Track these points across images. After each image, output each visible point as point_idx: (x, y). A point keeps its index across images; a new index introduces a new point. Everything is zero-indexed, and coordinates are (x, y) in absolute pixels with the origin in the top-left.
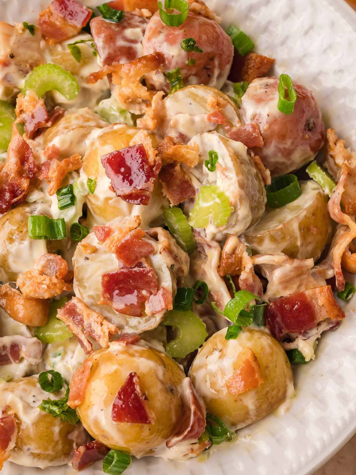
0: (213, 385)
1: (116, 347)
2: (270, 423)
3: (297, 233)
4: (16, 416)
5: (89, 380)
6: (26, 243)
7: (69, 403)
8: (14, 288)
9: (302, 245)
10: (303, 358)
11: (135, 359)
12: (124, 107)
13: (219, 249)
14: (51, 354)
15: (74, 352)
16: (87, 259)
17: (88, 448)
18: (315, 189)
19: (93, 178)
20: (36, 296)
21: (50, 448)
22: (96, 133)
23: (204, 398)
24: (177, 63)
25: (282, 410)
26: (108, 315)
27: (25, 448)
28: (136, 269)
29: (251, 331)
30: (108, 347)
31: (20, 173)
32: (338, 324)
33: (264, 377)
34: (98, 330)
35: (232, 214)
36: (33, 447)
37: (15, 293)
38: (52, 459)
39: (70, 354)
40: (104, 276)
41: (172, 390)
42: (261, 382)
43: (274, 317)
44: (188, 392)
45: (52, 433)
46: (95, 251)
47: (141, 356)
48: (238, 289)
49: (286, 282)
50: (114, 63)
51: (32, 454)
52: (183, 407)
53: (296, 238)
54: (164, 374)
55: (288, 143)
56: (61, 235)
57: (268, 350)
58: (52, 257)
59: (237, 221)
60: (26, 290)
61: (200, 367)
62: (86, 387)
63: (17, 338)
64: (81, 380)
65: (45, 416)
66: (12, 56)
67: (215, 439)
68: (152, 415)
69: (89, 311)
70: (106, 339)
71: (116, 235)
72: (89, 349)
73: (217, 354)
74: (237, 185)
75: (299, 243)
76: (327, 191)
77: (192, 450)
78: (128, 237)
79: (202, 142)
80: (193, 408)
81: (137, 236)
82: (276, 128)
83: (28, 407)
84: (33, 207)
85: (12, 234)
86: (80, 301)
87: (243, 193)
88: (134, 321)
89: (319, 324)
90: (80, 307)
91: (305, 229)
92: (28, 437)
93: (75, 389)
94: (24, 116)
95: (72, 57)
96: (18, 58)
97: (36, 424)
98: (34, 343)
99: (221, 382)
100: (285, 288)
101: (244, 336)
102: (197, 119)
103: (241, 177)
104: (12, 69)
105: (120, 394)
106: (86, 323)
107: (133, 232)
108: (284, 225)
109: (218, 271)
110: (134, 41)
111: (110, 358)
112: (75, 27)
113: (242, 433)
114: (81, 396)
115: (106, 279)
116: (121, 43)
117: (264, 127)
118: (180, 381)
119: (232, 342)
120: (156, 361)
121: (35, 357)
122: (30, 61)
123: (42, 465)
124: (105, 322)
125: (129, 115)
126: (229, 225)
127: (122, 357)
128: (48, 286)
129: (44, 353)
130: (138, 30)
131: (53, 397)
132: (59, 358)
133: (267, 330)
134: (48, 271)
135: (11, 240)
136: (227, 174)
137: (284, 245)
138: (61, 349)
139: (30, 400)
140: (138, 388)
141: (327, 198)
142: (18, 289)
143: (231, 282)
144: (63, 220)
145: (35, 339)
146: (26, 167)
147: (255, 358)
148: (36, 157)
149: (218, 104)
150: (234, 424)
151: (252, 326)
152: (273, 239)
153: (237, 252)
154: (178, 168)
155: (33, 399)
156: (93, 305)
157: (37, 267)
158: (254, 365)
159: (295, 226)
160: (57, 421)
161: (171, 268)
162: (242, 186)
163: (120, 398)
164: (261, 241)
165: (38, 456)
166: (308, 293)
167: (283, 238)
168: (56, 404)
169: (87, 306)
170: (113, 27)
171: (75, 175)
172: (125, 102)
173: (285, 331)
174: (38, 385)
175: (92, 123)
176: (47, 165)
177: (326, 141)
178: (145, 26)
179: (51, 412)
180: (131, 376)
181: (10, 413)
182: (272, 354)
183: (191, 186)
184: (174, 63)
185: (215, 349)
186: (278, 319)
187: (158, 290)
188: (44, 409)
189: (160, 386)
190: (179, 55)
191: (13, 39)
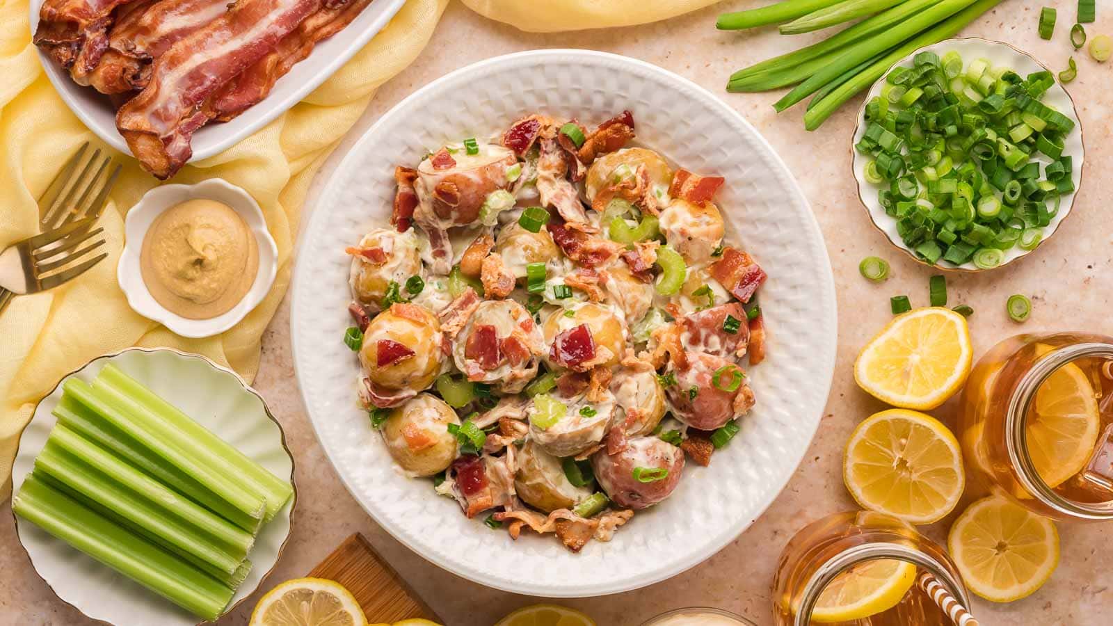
0: (413, 413)
1: (438, 338)
2: (386, 458)
3: (535, 481)
4: (386, 263)
5: (410, 319)
6: (524, 261)
7: (394, 304)
8: (491, 251)
9: (528, 486)
10: (438, 485)
11: (427, 354)
12: (652, 334)
13: (521, 418)
14: (440, 280)
15: (442, 299)
16: (510, 312)
17: (363, 317)
18: (579, 498)
19: (575, 315)
20: (483, 271)
21: (364, 289)
22: (620, 315)
23: (404, 406)
24: (681, 382)
25: (396, 467)
26: (467, 329)
27: (363, 269)
28: (499, 353)
29: (455, 443)
30: (439, 331)
31: (585, 252)
32: (465, 514)
33: (418, 454)
34: (453, 322)
35: (541, 429)
36: (363, 276)
37: (486, 252)
38: (356, 289)
39: (440, 296)
40: (493, 327)
41: (405, 382)
42: (413, 450)
43: (468, 461)
44: (404, 394)
45: (374, 290)
46: (515, 319)
47: (430, 358)
48: (487, 434)
49: (495, 472)
50: (686, 327)
51: (359, 275)
52: (394, 391)
53: (530, 481)
54: (417, 376)
55: (613, 476)
56: (533, 289)
57: (439, 456)
58: (513, 283)
59: (536, 432)
60: (487, 261)
61: (428, 403)
62: (405, 318)
63: (450, 255)
64: (410, 314)
65: (386, 284)
66: (690, 239)
67: (373, 414)
68: (384, 369)
69: (468, 314)
70: (445, 330)
71: (525, 336)
72: (440, 315)
73: (437, 416)
74: (562, 433)
75: (528, 483)
76: (576, 508)
77: (363, 398)
78: (523, 346)
79: (607, 404)
80: (392, 398)
81: (524, 353)
82: (624, 466)
83: (393, 271)
84: (558, 262)
85: (532, 249)
86: (477, 307)
87: (556, 437)
88: (462, 351)
89: (465, 499)
90: (472, 307)
91: (538, 488)
92: (371, 272)
93: (405, 308)
94: (640, 250)
95: (697, 288)
96: (690, 244)
97: (380, 278)
98: (447, 269)
99: (414, 419)
100: (492, 471)
101: (450, 438)
102: (633, 399)
103: (569, 436)
104: (680, 239)
105: (398, 345)
106: (460, 312)
107: (527, 349)
108: (539, 471)
109: (503, 417)
110: (706, 344)
111: (428, 334)
112: (732, 288)
113: (378, 436)
114: (399, 315)
115: (491, 329)
116: (703, 332)
117: (625, 455)
118: (413, 388)
119: (446, 428)
120: (426, 369)
121: (436, 269)
122: (688, 254)
123: (352, 281)
124: (459, 328)
125: (646, 339)
126: (535, 426)
127: (429, 343)
128: (489, 281)
129: (441, 275)
130: (718, 347)
131: (401, 289)
132: (437, 287)
133: (458, 456)
134: (501, 280)
135: (526, 249)
136: (572, 425)
137: (525, 470)
138: (445, 287)
139: (399, 272)
140: (403, 358)
141: (570, 508)
142: (490, 254)
143: (494, 428)
144: (544, 290)
145: (450, 269)
146: (590, 257)
147: (431, 446)
148: (601, 264)
149: (641, 417)
150: (385, 429)
151: (459, 445)
152: (528, 462)
153: (515, 432)
154: (585, 384)
155: (400, 273)
156: (474, 317)
157: (504, 271)
158: (426, 445)
159: (539, 480)
160: (383, 294)
161: (501, 380)
162: (561, 437)
163: (395, 345)
164: (528, 452)
165: (358, 279)
166: (487, 489)
167: (530, 470)
168: (396, 292)
169: (473, 313)
170: (718, 326)
171: (585, 297)
172: (656, 336)
173: (458, 471)
174: (412, 276)
175: (629, 311)
176: (593, 273)
177: (623, 509)
178: (724, 353)
179: (389, 289)
180: (412, 353)
181: (388, 258)
182: (436, 459)
183: (573, 395)
184: (681, 379)
185: (441, 414)
186: (467, 466)
187: (484, 370)
188: (392, 284)
189: (406, 374)
190: (688, 385)
191: (705, 239)
